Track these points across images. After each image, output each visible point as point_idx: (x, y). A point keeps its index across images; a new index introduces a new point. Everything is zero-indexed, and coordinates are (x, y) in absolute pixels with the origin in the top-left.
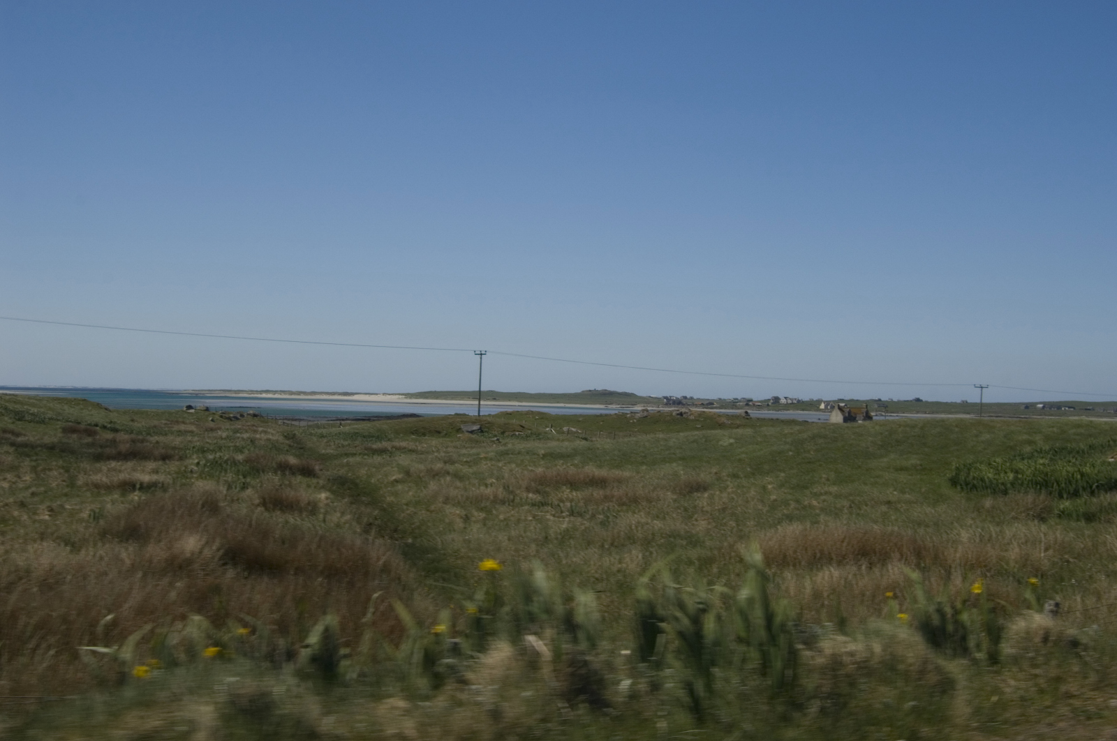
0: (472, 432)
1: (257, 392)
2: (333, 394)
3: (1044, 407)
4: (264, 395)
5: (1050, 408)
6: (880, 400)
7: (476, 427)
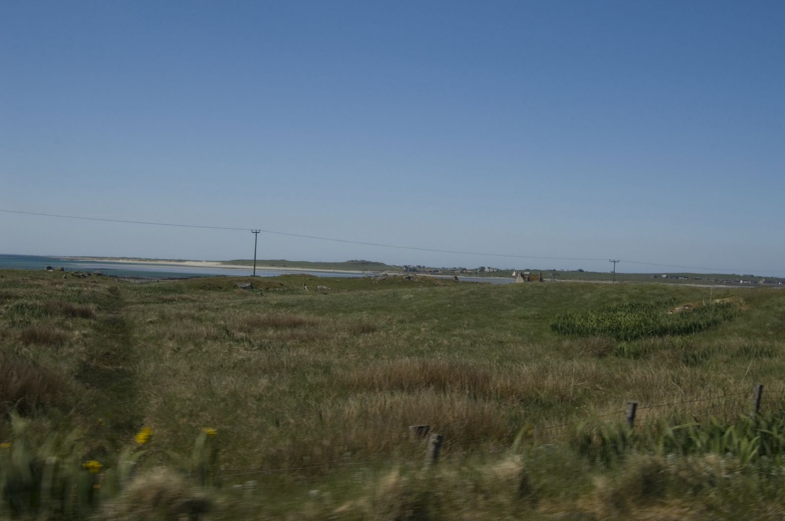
0: (245, 288)
1: (116, 258)
2: (171, 260)
3: (667, 277)
4: (121, 261)
5: (671, 278)
6: (555, 270)
7: (248, 285)
